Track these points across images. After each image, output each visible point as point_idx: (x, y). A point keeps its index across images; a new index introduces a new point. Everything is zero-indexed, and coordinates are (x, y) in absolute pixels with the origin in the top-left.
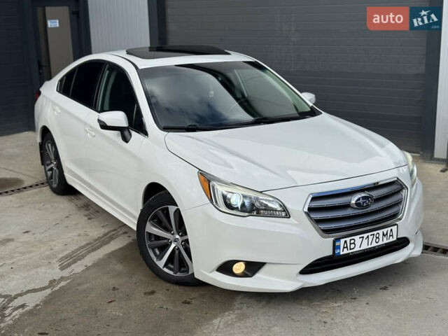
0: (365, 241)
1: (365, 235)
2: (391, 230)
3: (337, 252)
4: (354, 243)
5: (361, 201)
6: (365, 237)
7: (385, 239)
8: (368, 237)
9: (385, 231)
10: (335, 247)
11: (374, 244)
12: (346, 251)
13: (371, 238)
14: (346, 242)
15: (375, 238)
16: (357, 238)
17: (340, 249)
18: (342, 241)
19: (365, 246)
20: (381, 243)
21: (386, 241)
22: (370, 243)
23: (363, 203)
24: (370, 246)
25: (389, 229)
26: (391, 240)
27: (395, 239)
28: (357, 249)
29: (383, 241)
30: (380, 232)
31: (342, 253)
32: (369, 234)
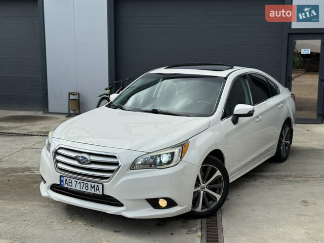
0: (78, 185)
1: (78, 181)
2: (98, 186)
3: (62, 184)
4: (71, 183)
5: (80, 158)
6: (78, 182)
7: (93, 190)
8: (80, 183)
9: (93, 184)
10: (61, 181)
11: (84, 190)
12: (66, 186)
13: (82, 184)
14: (66, 179)
15: (85, 186)
16: (73, 180)
17: (63, 182)
18: (65, 178)
19: (78, 188)
20: (89, 191)
21: (93, 191)
22: (81, 188)
23: (82, 160)
24: (81, 190)
25: (96, 185)
26: (97, 192)
27: (101, 193)
28: (73, 187)
29: (91, 191)
30: (89, 184)
31: (64, 186)
32: (81, 181)
